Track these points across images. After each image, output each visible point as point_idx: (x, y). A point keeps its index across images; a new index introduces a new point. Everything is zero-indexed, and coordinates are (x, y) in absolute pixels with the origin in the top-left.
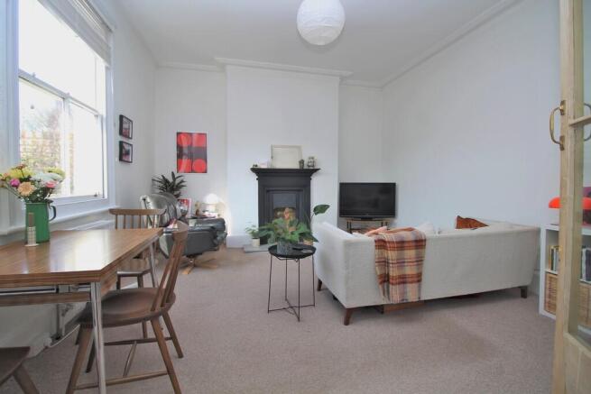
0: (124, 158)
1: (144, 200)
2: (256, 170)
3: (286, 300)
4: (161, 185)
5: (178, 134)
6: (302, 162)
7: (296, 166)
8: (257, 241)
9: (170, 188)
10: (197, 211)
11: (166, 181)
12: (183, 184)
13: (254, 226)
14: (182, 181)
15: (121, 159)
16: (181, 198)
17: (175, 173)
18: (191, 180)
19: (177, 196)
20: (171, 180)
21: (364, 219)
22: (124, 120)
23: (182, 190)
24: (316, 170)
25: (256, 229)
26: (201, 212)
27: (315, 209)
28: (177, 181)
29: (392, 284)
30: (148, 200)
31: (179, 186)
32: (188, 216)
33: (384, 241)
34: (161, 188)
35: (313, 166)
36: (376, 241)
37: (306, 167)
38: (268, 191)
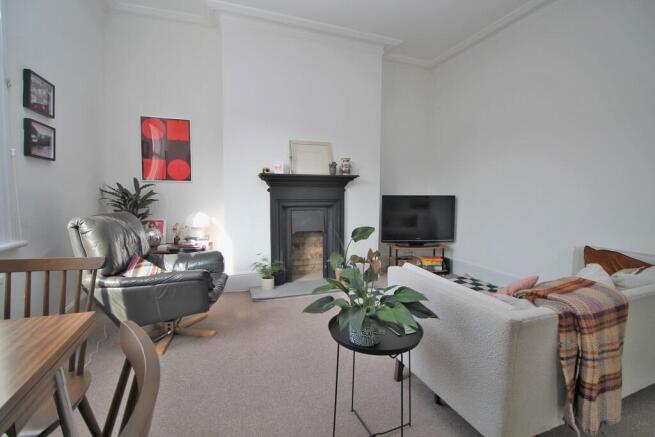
0: (35, 151)
1: (77, 228)
2: (267, 177)
3: (353, 410)
4: (116, 198)
5: (144, 120)
6: (333, 166)
7: (325, 171)
8: (270, 282)
9: (132, 205)
10: (176, 240)
11: (124, 193)
12: (152, 197)
13: (265, 260)
14: (151, 193)
15: (27, 152)
16: (148, 219)
17: (140, 179)
18: (166, 190)
19: (144, 216)
20: (133, 191)
21: (413, 245)
22: (33, 78)
23: (151, 207)
24: (352, 178)
25: (268, 263)
26: (182, 241)
27: (354, 234)
28: (143, 193)
29: (591, 399)
30: (84, 227)
31: (147, 201)
32: (163, 247)
33: (574, 316)
34: (115, 205)
35: (349, 172)
36: (560, 317)
37: (338, 173)
38: (285, 208)
